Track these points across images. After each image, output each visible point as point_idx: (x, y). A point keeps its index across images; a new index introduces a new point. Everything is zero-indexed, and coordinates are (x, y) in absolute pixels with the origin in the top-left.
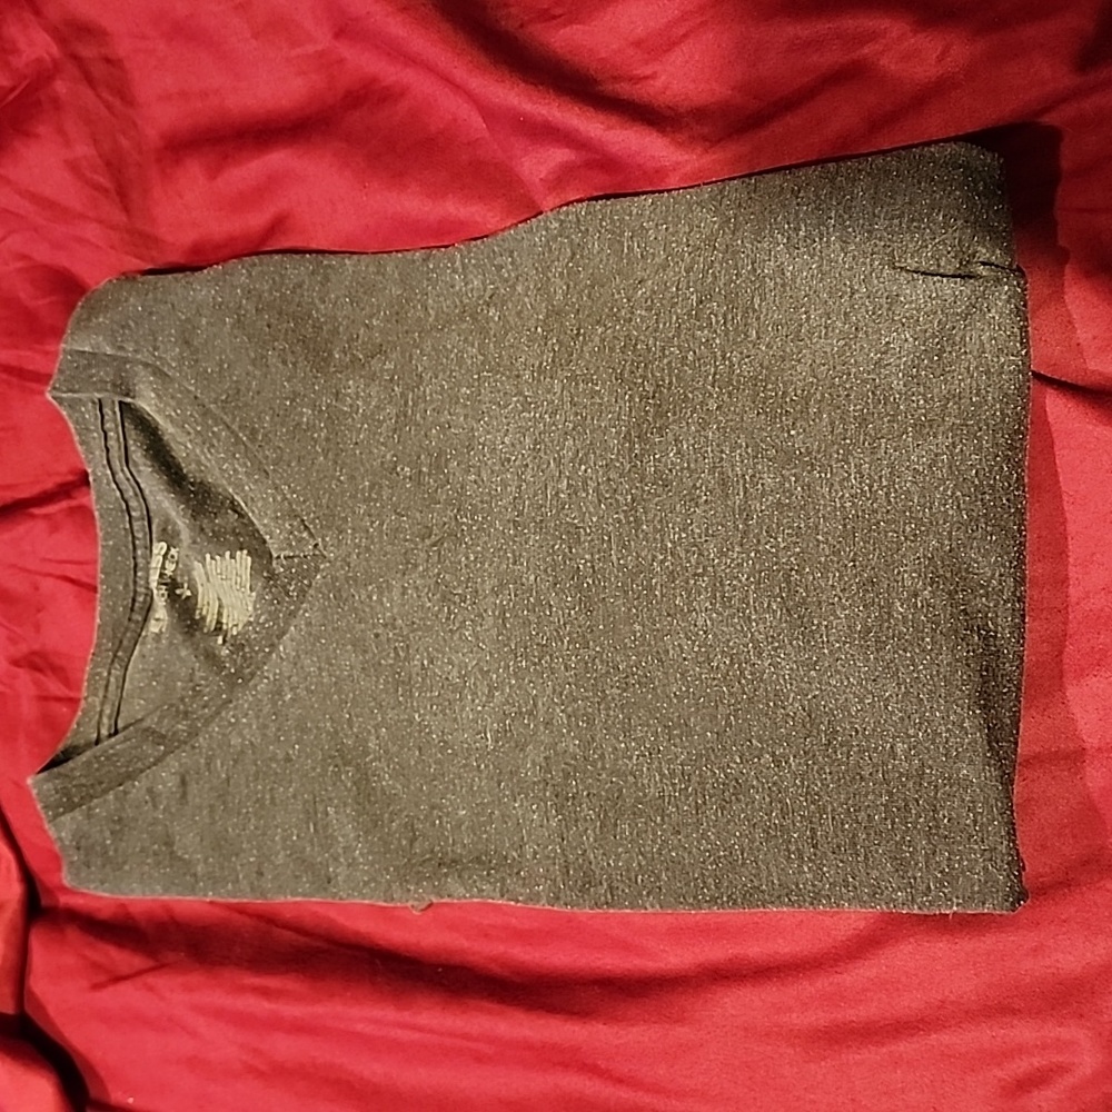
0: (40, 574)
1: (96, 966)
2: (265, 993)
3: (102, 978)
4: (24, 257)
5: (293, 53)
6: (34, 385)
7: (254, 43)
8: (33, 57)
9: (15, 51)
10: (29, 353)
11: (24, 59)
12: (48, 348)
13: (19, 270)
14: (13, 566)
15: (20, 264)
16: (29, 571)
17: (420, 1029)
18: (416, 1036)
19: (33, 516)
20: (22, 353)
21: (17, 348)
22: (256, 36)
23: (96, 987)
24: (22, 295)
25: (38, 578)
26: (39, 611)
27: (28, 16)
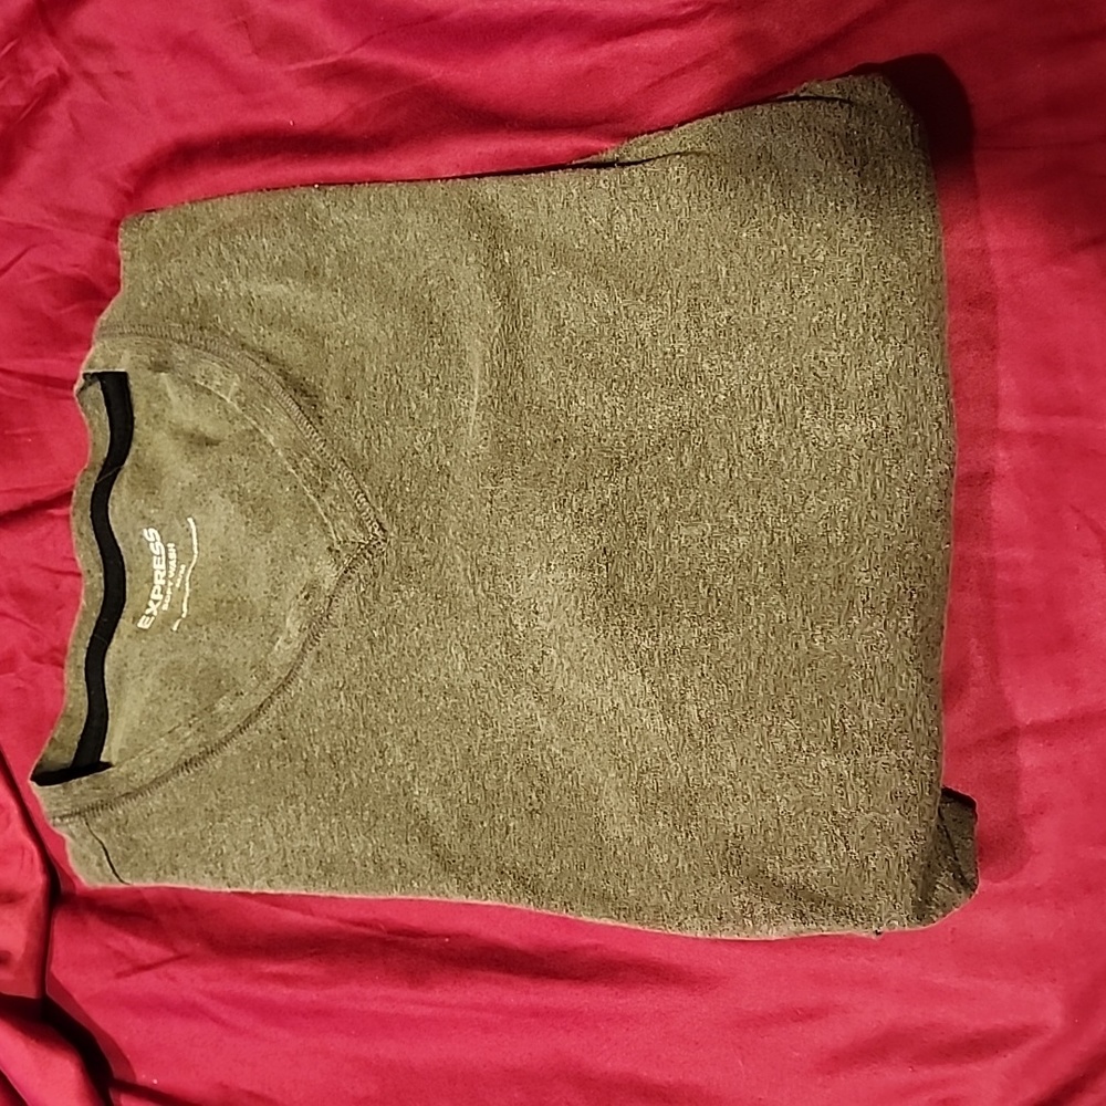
0: (59, 572)
1: (119, 955)
2: (284, 979)
3: (126, 967)
4: (44, 269)
5: (292, 67)
6: (60, 392)
7: (255, 59)
8: (45, 75)
9: (30, 71)
10: (54, 362)
11: (37, 78)
12: (72, 355)
13: (41, 282)
14: (35, 565)
15: (39, 277)
16: (50, 570)
17: (431, 1005)
18: (428, 1011)
19: (52, 517)
20: (46, 361)
21: (41, 357)
22: (257, 51)
23: (119, 975)
24: (44, 306)
25: (58, 576)
26: (60, 608)
27: (44, 36)
